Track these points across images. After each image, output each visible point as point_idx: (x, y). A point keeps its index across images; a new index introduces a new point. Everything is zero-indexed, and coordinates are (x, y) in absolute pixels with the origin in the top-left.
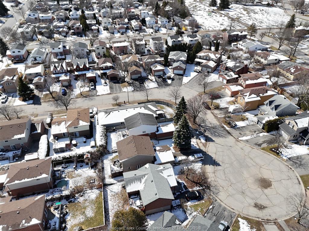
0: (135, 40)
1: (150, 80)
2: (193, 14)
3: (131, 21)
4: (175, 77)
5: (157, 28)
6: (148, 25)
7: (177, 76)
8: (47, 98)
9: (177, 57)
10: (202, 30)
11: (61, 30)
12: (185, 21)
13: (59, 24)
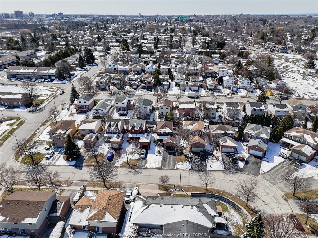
0: (205, 103)
1: (215, 157)
2: (282, 76)
3: (206, 79)
4: (250, 159)
5: (235, 89)
6: (225, 85)
7: (254, 159)
8: (90, 161)
9: (256, 132)
10: (294, 96)
11: (133, 82)
12: (271, 83)
13: (132, 77)
